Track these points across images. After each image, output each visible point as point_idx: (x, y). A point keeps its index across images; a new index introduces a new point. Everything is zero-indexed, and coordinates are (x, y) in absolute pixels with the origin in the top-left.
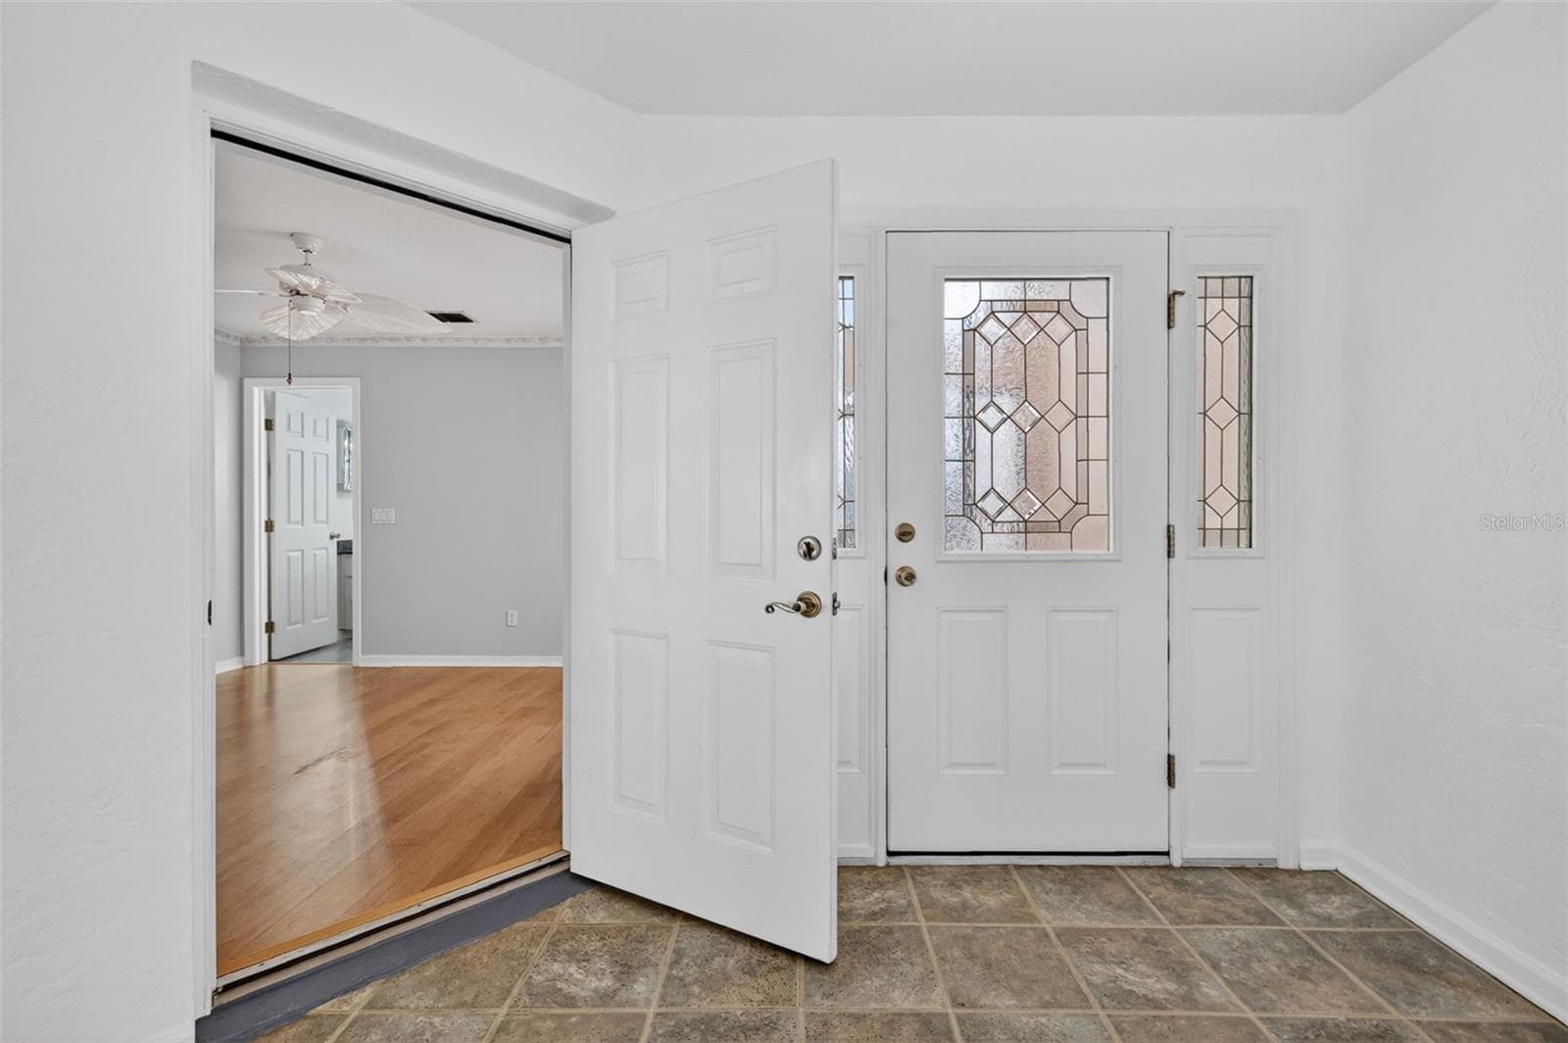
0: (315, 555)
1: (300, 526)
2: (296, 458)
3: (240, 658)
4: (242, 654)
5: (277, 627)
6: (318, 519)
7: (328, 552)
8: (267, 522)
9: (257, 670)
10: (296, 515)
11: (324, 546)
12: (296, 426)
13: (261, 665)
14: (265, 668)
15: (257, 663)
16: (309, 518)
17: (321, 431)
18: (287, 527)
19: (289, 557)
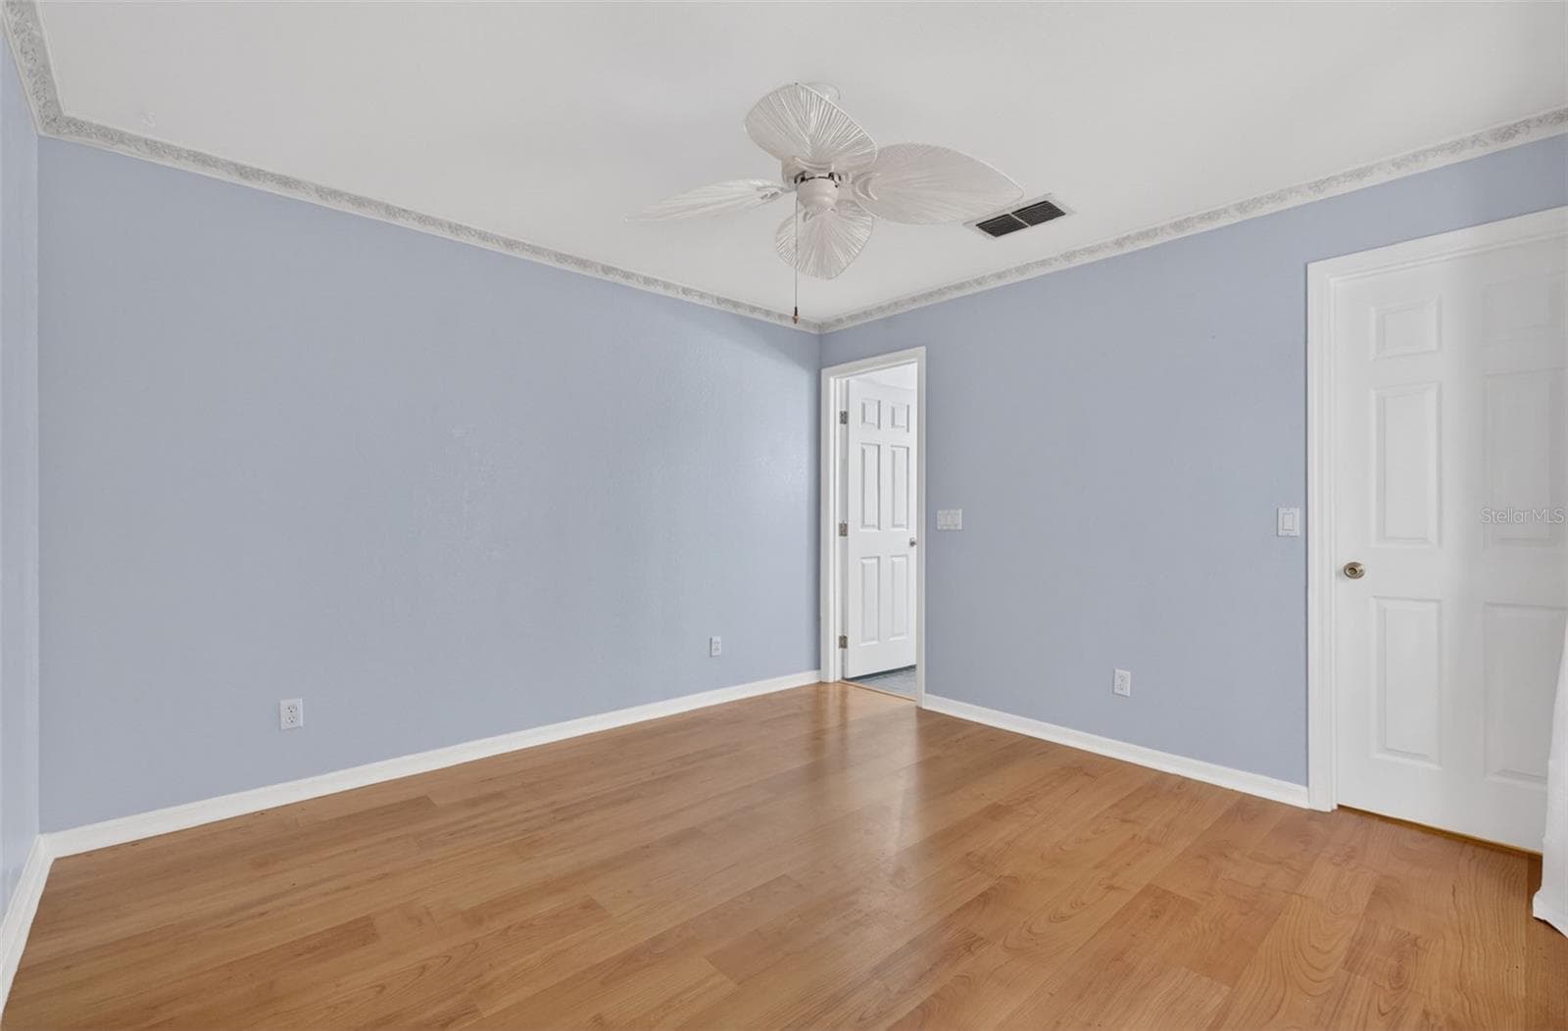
0: (893, 563)
1: (876, 530)
2: (871, 454)
3: (815, 672)
4: (818, 666)
5: (850, 642)
6: (896, 523)
7: (908, 559)
8: (841, 525)
9: (831, 689)
10: (871, 518)
11: (903, 553)
12: (872, 416)
13: (835, 682)
14: (838, 688)
15: (831, 680)
16: (886, 518)
17: (901, 421)
18: (861, 530)
19: (863, 565)
